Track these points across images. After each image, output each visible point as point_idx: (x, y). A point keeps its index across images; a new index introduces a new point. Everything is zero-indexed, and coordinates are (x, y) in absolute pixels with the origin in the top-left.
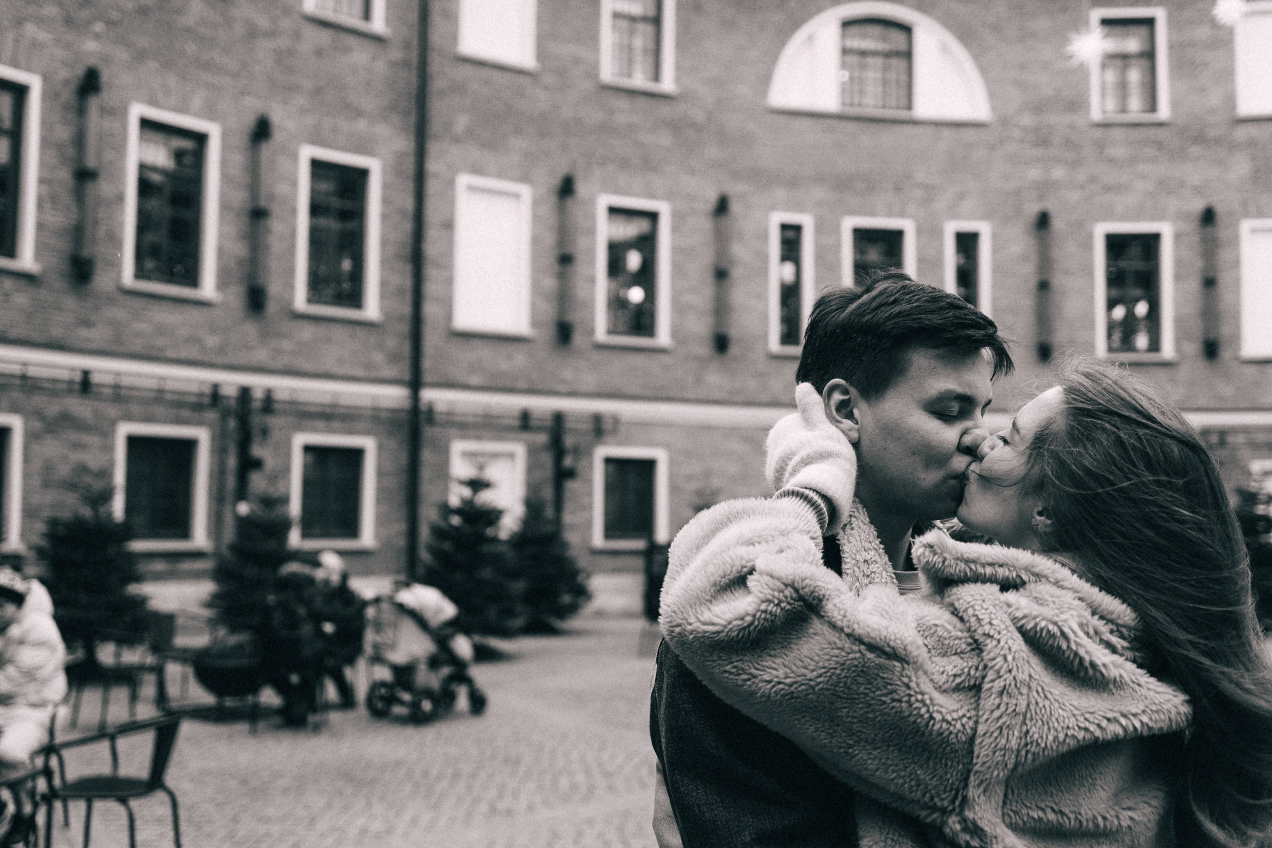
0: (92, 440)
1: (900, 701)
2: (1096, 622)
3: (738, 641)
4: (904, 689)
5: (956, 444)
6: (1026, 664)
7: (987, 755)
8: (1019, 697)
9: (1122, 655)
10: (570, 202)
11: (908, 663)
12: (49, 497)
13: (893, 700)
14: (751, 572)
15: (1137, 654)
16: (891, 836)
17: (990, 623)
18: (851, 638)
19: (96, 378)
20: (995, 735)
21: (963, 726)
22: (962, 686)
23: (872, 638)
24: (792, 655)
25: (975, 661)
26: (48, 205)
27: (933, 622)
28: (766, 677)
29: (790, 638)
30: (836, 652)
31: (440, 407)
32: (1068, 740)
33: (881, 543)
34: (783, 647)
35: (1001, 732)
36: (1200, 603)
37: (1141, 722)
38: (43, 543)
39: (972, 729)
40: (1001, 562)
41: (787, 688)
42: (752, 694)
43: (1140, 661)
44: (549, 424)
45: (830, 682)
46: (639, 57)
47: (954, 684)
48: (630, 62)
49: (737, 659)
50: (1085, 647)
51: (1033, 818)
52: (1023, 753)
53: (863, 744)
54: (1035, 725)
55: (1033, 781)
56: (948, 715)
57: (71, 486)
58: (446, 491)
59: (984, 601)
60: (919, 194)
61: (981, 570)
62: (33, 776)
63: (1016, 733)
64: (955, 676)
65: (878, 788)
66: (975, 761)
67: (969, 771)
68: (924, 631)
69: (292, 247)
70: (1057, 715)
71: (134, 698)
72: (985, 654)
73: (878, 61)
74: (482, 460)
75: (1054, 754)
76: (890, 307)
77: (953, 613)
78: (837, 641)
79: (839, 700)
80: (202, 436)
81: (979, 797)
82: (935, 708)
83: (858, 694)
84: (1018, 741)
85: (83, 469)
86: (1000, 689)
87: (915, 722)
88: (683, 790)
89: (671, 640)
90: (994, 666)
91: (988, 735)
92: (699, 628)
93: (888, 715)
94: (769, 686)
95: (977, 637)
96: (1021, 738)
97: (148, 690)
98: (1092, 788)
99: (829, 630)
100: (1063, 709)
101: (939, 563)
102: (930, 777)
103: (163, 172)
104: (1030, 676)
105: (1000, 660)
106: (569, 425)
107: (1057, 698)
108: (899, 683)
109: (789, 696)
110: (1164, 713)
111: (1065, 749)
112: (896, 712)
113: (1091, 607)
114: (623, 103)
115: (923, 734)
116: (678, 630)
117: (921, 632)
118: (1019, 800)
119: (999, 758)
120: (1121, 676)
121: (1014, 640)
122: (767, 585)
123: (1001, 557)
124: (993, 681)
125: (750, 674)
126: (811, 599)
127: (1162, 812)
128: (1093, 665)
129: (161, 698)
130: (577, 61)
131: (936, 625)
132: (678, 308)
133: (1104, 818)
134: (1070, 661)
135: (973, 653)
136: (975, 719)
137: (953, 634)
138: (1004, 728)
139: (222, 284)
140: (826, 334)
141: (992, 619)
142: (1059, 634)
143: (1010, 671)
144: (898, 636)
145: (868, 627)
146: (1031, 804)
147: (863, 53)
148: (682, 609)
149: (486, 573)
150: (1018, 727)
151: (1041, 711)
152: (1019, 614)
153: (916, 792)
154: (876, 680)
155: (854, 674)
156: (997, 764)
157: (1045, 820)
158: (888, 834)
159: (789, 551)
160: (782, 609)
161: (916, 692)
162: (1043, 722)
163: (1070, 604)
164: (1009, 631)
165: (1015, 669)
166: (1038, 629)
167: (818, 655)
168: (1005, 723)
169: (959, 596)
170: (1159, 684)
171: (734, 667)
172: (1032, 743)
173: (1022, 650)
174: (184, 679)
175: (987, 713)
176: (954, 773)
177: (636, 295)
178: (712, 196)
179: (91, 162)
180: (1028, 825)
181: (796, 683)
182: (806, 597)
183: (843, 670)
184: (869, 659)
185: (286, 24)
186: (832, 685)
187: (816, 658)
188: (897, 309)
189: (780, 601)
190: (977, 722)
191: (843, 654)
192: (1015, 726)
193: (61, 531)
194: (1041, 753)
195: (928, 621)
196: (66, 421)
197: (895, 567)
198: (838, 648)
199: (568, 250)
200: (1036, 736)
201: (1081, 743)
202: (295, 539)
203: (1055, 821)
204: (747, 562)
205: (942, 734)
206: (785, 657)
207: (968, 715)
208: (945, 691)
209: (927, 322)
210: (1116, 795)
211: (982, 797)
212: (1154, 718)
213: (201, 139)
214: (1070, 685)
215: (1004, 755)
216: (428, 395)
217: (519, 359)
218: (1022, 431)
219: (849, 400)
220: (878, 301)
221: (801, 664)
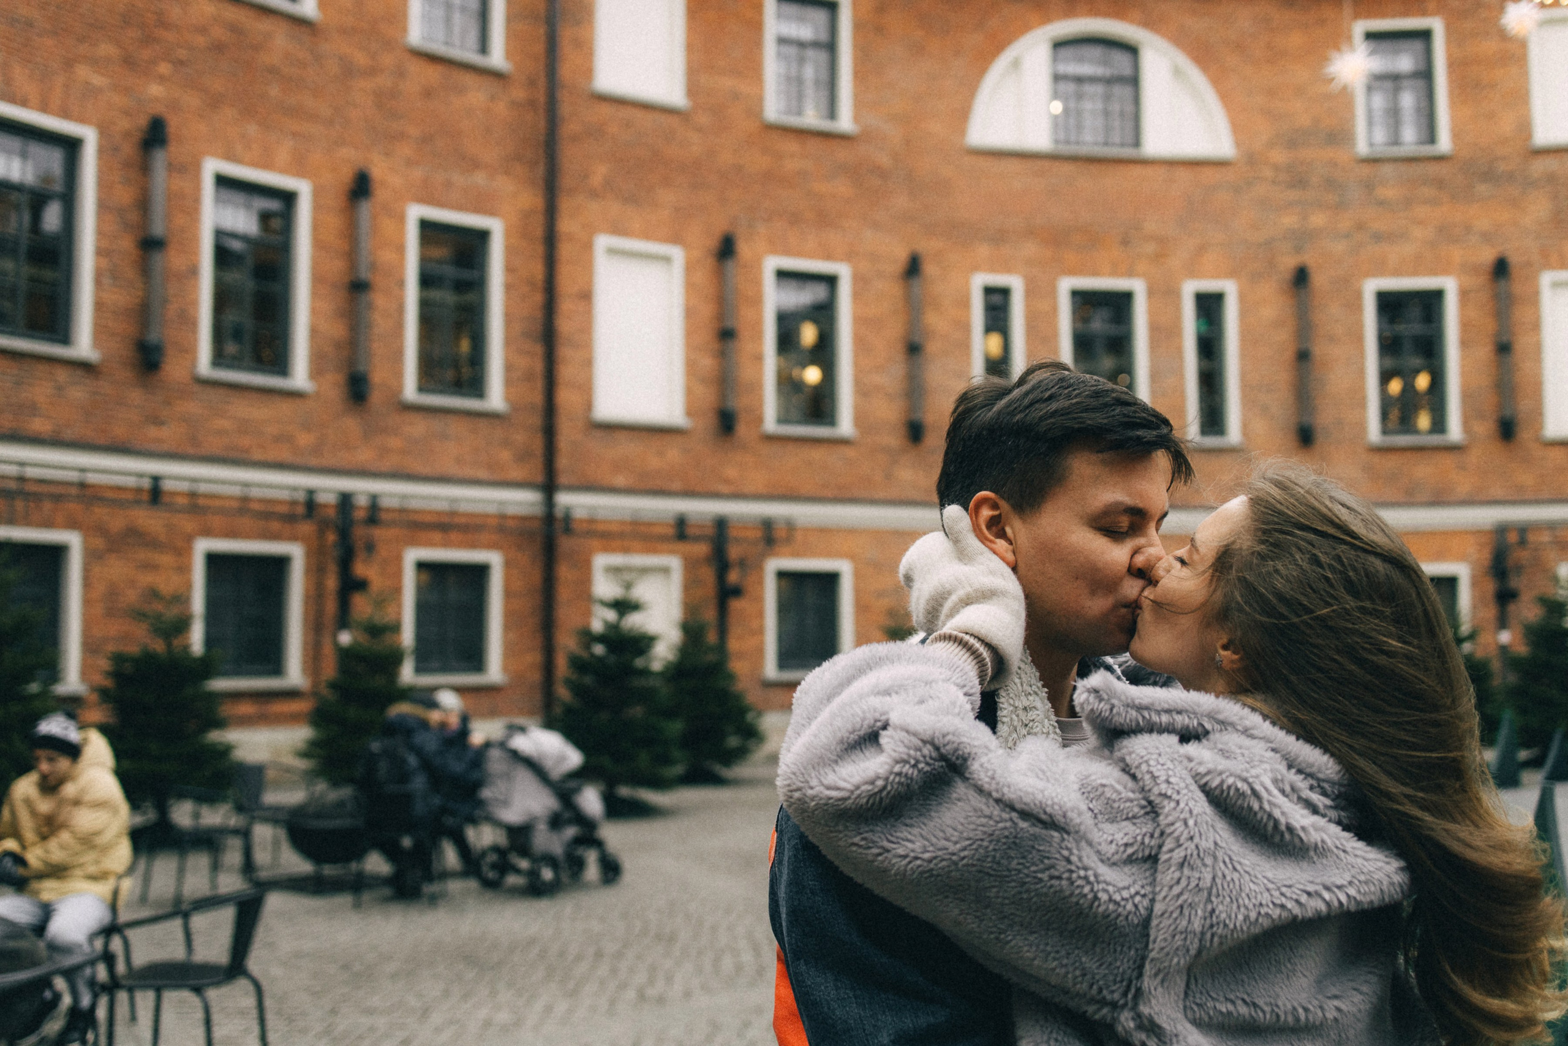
0: (166, 559)
1: (1059, 878)
2: (1292, 777)
3: (868, 810)
4: (1064, 863)
5: (1127, 566)
6: (1211, 829)
7: (1165, 940)
8: (1203, 869)
9: (1324, 816)
10: (730, 265)
11: (1068, 833)
12: (114, 628)
13: (1052, 877)
14: (885, 727)
15: (1343, 814)
16: (1054, 1035)
17: (1168, 782)
18: (1001, 805)
19: (168, 485)
20: (1175, 915)
21: (1136, 906)
22: (1134, 857)
23: (1025, 804)
24: (932, 824)
25: (1148, 827)
26: (107, 281)
27: (1099, 782)
28: (901, 851)
29: (930, 805)
30: (984, 820)
31: (579, 514)
32: (1260, 920)
33: (1043, 686)
34: (921, 815)
35: (1181, 912)
36: (1415, 750)
37: (1347, 895)
38: (108, 683)
39: (1147, 909)
40: (1180, 707)
41: (925, 864)
42: (885, 871)
43: (1345, 821)
44: (710, 531)
45: (976, 857)
46: (810, 91)
47: (1125, 856)
48: (800, 97)
49: (867, 829)
50: (1280, 807)
51: (1221, 1012)
52: (1208, 936)
53: (1016, 928)
54: (1222, 902)
55: (1221, 969)
56: (1117, 894)
57: (139, 615)
58: (588, 614)
59: (1160, 755)
60: (1150, 248)
61: (1155, 718)
62: (92, 963)
63: (1200, 912)
64: (1126, 845)
65: (1038, 980)
66: (1151, 946)
67: (1143, 958)
68: (1089, 792)
69: (399, 326)
70: (1247, 890)
71: (216, 867)
72: (1161, 818)
73: (1099, 89)
74: (627, 577)
75: (1245, 936)
76: (1045, 405)
77: (1123, 770)
78: (984, 807)
79: (986, 878)
80: (296, 552)
81: (1155, 989)
82: (1101, 886)
83: (1009, 870)
84: (1203, 922)
85: (154, 594)
86: (1181, 860)
87: (1077, 903)
88: (809, 983)
89: (790, 806)
90: (1172, 833)
91: (1166, 915)
92: (821, 792)
93: (1046, 895)
94: (904, 862)
95: (1152, 798)
96: (1205, 919)
97: (233, 856)
98: (1291, 974)
99: (976, 795)
100: (1254, 883)
101: (1106, 710)
102: (1098, 964)
103: (244, 238)
104: (1216, 843)
105: (1179, 825)
106: (733, 533)
107: (1247, 869)
108: (1057, 856)
109: (927, 875)
110: (1374, 884)
111: (1256, 930)
112: (1056, 892)
113: (1287, 759)
114: (791, 146)
115: (1087, 916)
116: (797, 795)
117: (1086, 795)
118: (1204, 991)
119: (1179, 943)
120: (1323, 841)
121: (1196, 801)
122: (902, 742)
123: (1179, 701)
124: (1171, 851)
125: (882, 847)
126: (954, 758)
127: (1374, 1000)
128: (1290, 829)
129: (248, 867)
130: (736, 96)
131: (1104, 786)
132: (862, 390)
133: (1306, 1010)
134: (1262, 824)
135: (1147, 817)
136: (1150, 896)
137: (1123, 795)
138: (1185, 906)
139: (316, 371)
140: (971, 436)
141: (1169, 776)
142: (1249, 792)
143: (1191, 838)
144: (1056, 800)
145: (1020, 790)
146: (1218, 995)
147: (1079, 80)
148: (803, 771)
149: (637, 711)
150: (1201, 906)
151: (1228, 886)
152: (1202, 770)
153: (1082, 983)
154: (1031, 853)
155: (1005, 847)
156: (1177, 949)
157: (1235, 1014)
158: (1051, 1032)
159: (931, 702)
160: (919, 771)
161: (1078, 868)
162: (1231, 898)
163: (1263, 756)
164: (1190, 791)
165: (1197, 835)
166: (1225, 787)
167: (962, 824)
168: (1185, 901)
169: (1131, 750)
170: (1369, 849)
171: (863, 839)
172: (1218, 924)
173: (1205, 813)
174: (276, 844)
175: (1166, 889)
176: (1125, 960)
177: (812, 375)
178: (901, 255)
179: (158, 229)
180: (1215, 1021)
181: (935, 858)
182: (950, 756)
183: (991, 842)
184: (1022, 829)
185: (388, 60)
186: (979, 860)
187: (960, 827)
188: (1054, 406)
189: (917, 762)
190: (1153, 901)
191: (991, 823)
192: (1197, 904)
193: (128, 668)
194: (1229, 937)
195: (1095, 780)
196: (134, 537)
197: (1057, 714)
198: (985, 816)
199: (729, 324)
200: (1223, 916)
201: (1276, 922)
202: (407, 674)
203: (1247, 1016)
204: (881, 715)
205: (1108, 916)
206: (923, 827)
207: (1143, 892)
208: (1114, 864)
209: (1089, 422)
210: (1319, 982)
211: (1160, 989)
212: (1362, 891)
213: (288, 198)
214: (1263, 854)
215: (1185, 939)
216: (564, 499)
217: (674, 454)
218: (1200, 549)
219: (1000, 515)
220: (1031, 397)
221: (941, 834)
